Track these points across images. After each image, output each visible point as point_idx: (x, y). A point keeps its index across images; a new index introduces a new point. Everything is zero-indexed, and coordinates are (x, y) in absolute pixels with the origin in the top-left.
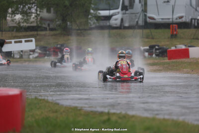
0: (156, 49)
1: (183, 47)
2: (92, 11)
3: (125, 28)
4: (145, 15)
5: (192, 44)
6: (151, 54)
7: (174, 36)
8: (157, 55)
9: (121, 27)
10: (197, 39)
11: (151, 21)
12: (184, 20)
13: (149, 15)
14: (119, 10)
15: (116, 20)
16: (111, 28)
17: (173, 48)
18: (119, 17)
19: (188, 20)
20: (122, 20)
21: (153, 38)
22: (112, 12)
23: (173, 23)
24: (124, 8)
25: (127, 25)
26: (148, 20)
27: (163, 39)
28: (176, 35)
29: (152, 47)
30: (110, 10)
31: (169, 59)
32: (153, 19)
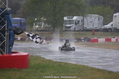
0: (87, 39)
1: (97, 38)
2: (64, 25)
3: (76, 31)
4: (83, 27)
5: (100, 37)
6: (85, 41)
7: (93, 34)
8: (87, 41)
9: (75, 31)
10: (102, 35)
11: (85, 29)
12: (97, 28)
13: (84, 26)
14: (74, 24)
15: (73, 28)
16: (71, 31)
17: (93, 39)
18: (74, 27)
19: (99, 29)
20: (75, 28)
21: (86, 35)
22: (71, 25)
23: (93, 30)
24: (76, 24)
25: (76, 30)
26: (84, 28)
27: (89, 35)
28: (94, 34)
29: (85, 38)
30: (70, 24)
31: (91, 42)
32: (86, 28)
